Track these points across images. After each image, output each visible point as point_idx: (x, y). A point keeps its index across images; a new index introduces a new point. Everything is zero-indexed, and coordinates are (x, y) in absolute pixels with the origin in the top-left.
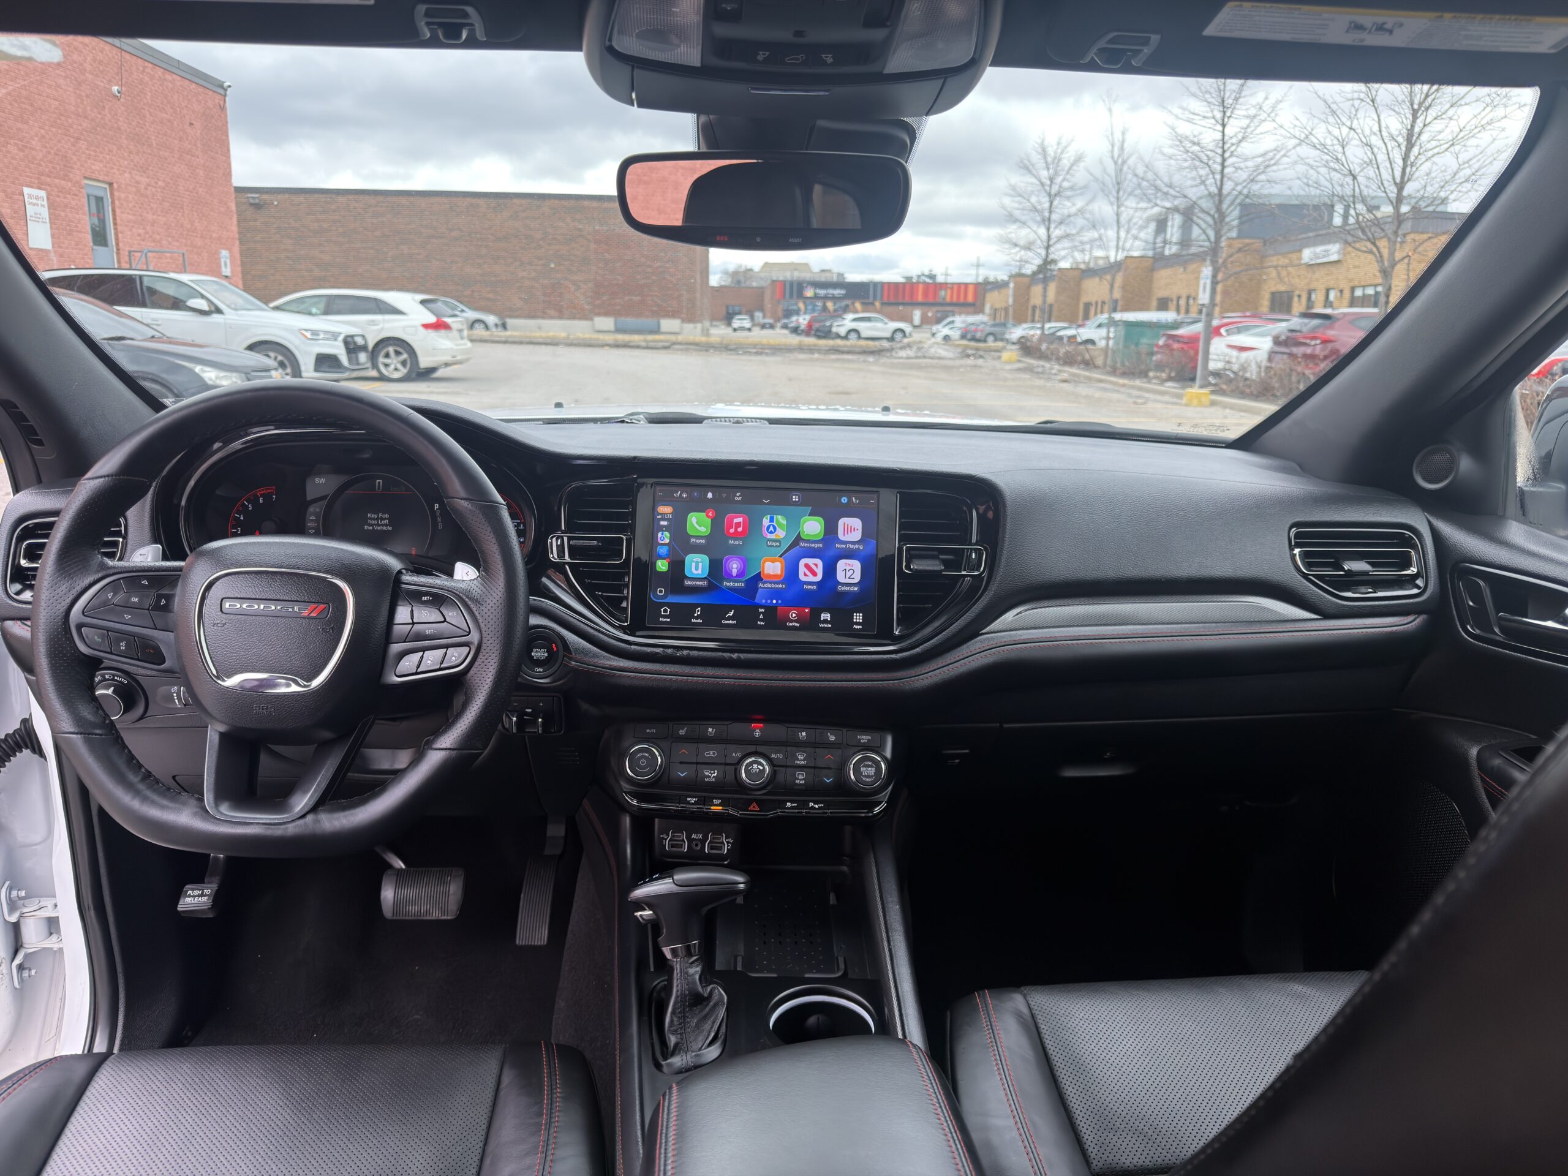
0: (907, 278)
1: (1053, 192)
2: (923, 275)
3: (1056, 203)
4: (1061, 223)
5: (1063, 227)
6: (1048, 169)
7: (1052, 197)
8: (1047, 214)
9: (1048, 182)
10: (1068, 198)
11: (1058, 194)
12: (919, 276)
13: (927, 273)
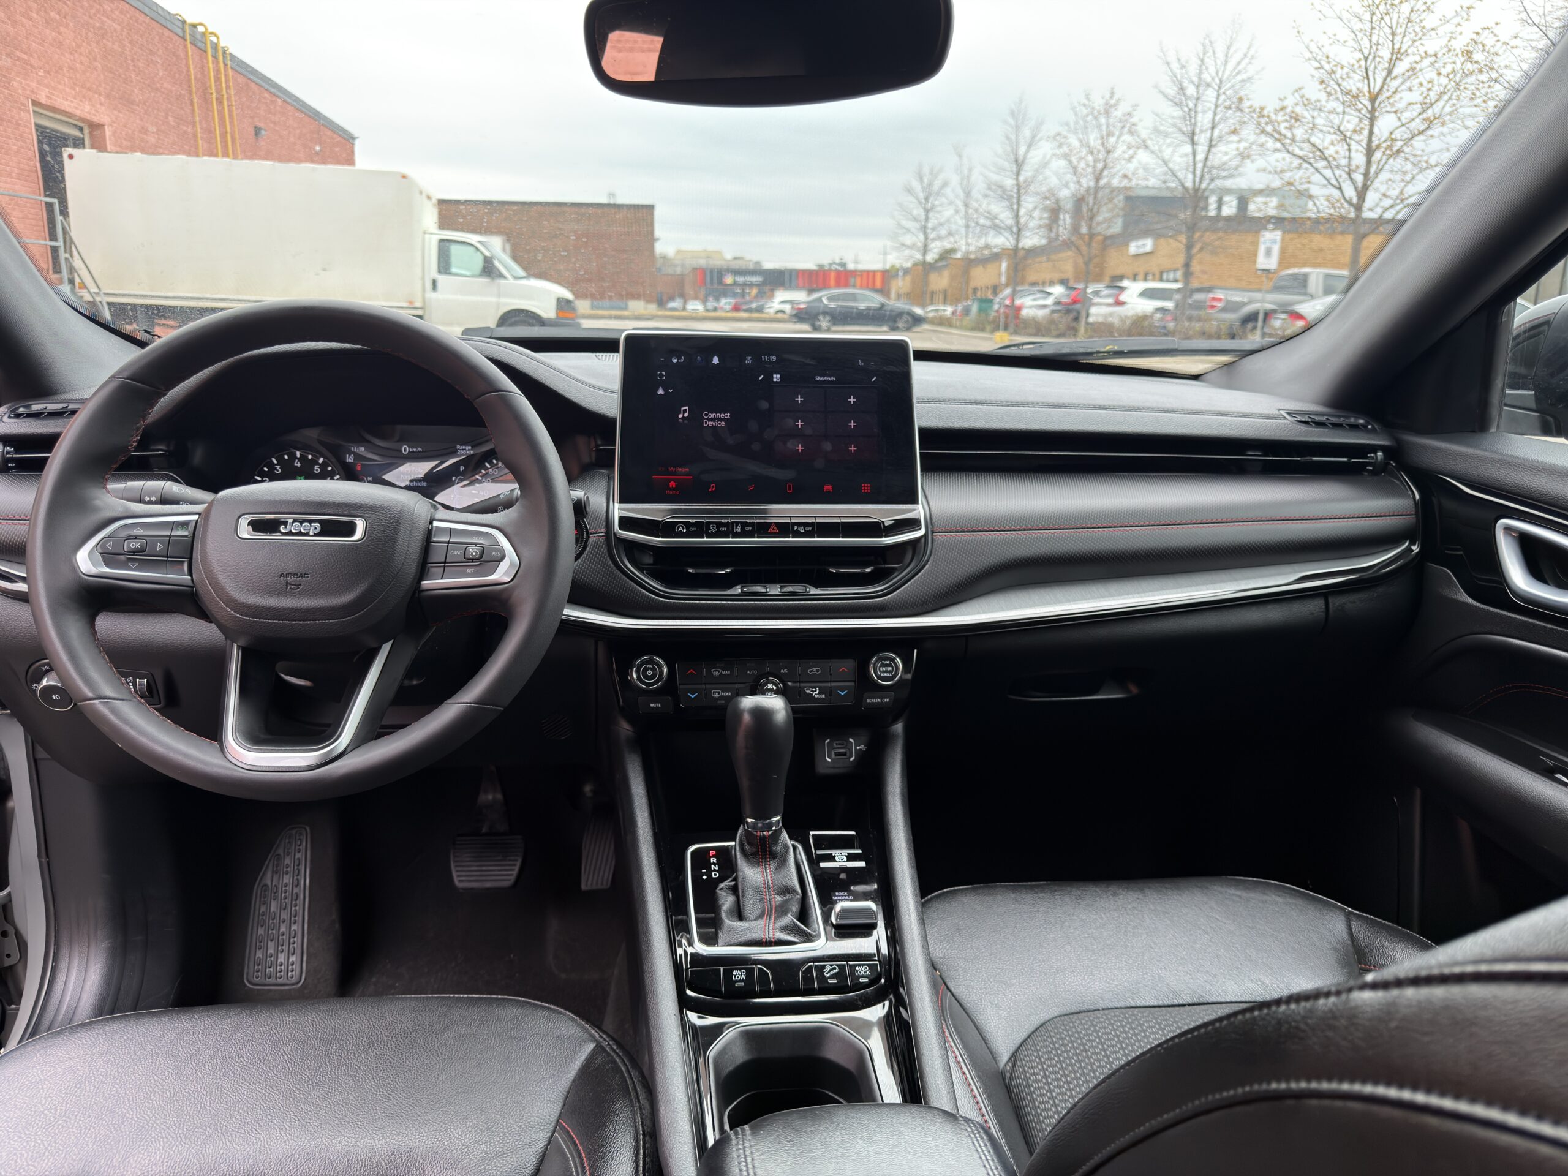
0: (819, 266)
1: (929, 206)
2: (835, 263)
3: (931, 215)
4: (933, 229)
5: (935, 232)
6: (923, 189)
7: (927, 211)
8: (923, 223)
9: (923, 201)
10: (939, 212)
11: (932, 209)
12: (830, 265)
13: (837, 261)
